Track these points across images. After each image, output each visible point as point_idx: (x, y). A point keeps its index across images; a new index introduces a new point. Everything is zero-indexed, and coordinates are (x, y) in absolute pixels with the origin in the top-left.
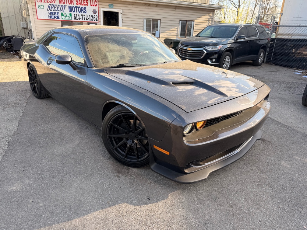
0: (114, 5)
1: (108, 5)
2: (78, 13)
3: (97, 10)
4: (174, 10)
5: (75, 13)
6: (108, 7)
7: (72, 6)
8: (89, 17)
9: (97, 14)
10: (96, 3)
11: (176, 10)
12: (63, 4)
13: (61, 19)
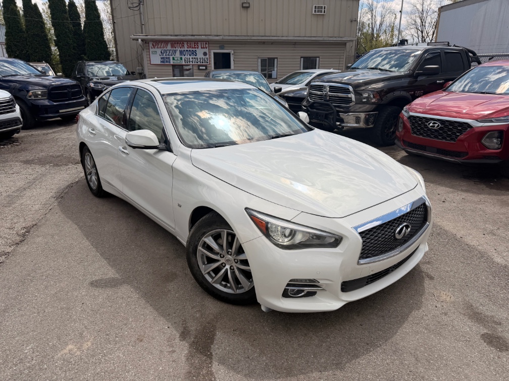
0: (225, 45)
1: (220, 47)
2: (189, 56)
3: (208, 53)
4: (294, 46)
5: (186, 56)
6: (219, 48)
7: (183, 49)
8: (199, 60)
9: (208, 56)
10: (207, 46)
11: (296, 46)
12: (174, 49)
13: (172, 63)
